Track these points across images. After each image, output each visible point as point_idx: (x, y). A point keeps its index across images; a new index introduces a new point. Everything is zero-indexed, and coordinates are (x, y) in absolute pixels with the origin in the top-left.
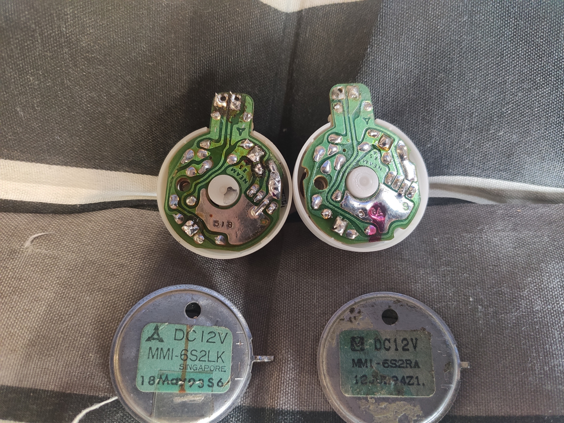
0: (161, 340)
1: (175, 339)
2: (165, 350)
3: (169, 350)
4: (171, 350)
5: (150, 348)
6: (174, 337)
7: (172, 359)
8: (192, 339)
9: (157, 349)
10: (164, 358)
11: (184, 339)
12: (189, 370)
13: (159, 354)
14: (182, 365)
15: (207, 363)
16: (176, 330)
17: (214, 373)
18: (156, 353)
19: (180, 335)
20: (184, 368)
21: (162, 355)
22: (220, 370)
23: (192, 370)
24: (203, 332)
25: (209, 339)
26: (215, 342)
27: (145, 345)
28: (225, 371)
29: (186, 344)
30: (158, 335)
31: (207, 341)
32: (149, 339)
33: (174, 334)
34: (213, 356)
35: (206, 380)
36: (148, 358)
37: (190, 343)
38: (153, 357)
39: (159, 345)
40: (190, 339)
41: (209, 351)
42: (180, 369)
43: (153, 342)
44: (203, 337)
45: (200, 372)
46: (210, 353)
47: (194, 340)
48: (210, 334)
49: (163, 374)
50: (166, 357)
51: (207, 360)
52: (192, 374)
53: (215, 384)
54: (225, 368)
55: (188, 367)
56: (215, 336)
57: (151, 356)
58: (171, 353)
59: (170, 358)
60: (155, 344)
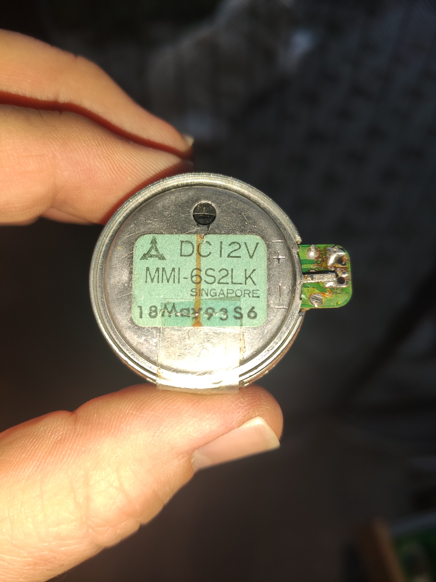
0: (162, 258)
1: (181, 255)
2: (169, 271)
3: (173, 269)
4: (177, 270)
5: (148, 269)
6: (180, 252)
7: (179, 282)
8: (206, 254)
9: (158, 269)
10: (168, 281)
11: (194, 255)
12: (204, 297)
13: (161, 276)
14: (194, 290)
15: (231, 286)
16: (182, 242)
17: (243, 299)
18: (156, 275)
19: (187, 249)
20: (198, 293)
21: (165, 277)
22: (251, 295)
23: (209, 297)
24: (221, 242)
25: (231, 252)
26: (240, 257)
27: (139, 265)
28: (258, 297)
29: (198, 262)
30: (157, 250)
31: (229, 256)
32: (144, 257)
33: (179, 247)
34: (239, 276)
35: (231, 309)
36: (146, 282)
37: (203, 259)
38: (152, 280)
39: (160, 264)
40: (202, 254)
41: (232, 270)
42: (192, 295)
43: (151, 260)
44: (223, 250)
45: (221, 299)
46: (234, 272)
47: (208, 255)
48: (233, 245)
49: (168, 303)
50: (171, 280)
51: (229, 281)
52: (209, 302)
53: (245, 316)
54: (258, 292)
55: (203, 292)
56: (239, 248)
57: (149, 280)
58: (177, 275)
59: (176, 281)
60: (153, 263)
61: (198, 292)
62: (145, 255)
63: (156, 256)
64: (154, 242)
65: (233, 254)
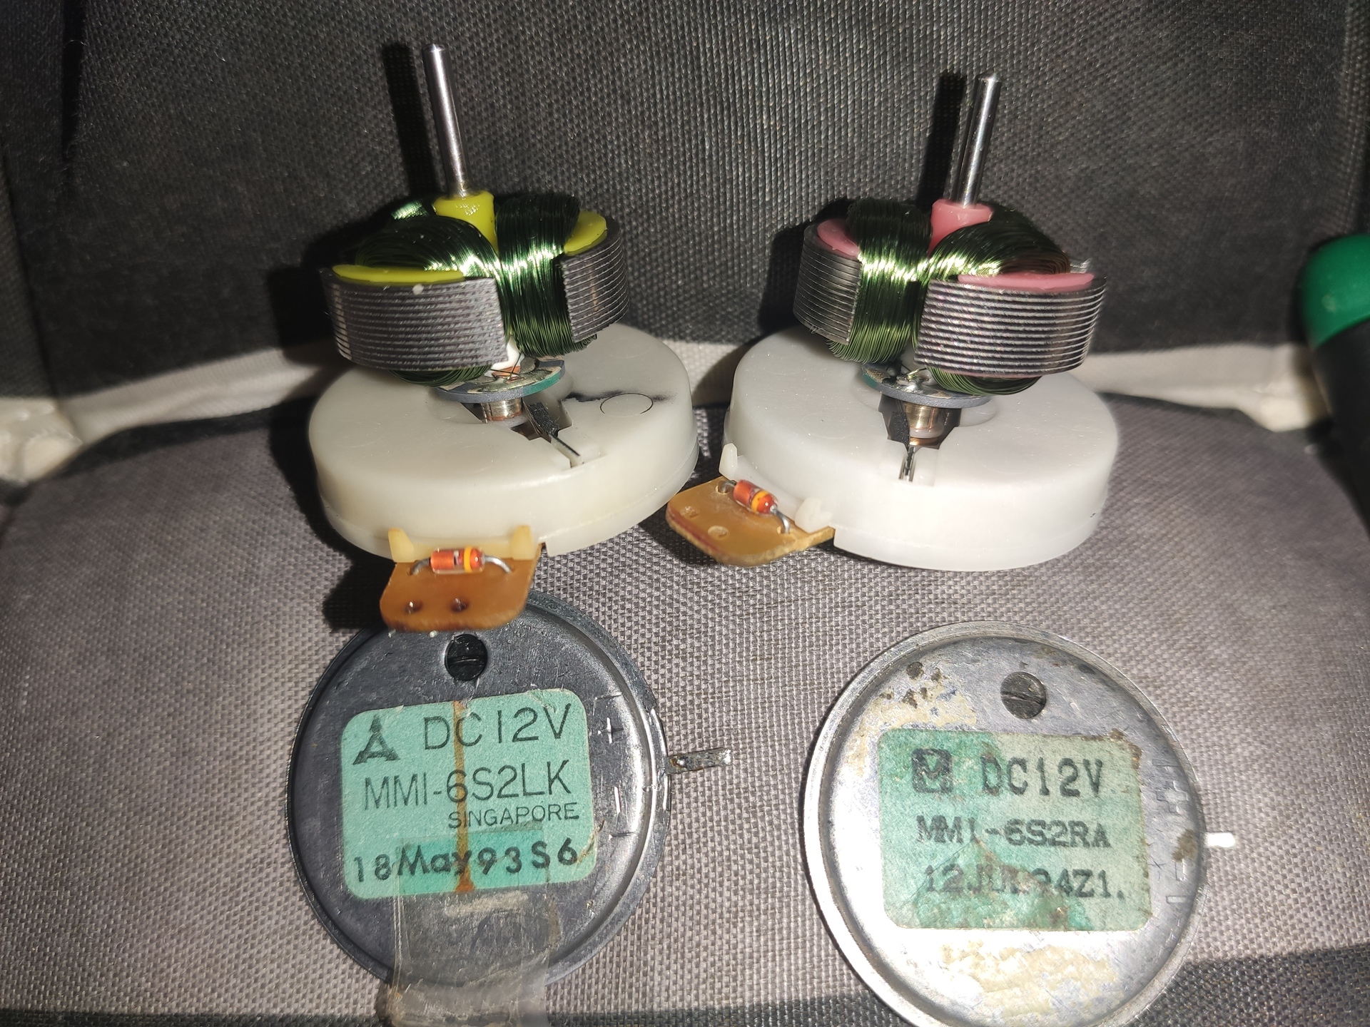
0: (391, 756)
1: (427, 748)
2: (405, 783)
3: (414, 778)
4: (420, 779)
5: (368, 782)
6: (423, 740)
7: (425, 803)
8: (473, 740)
9: (385, 781)
10: (406, 803)
11: (451, 744)
12: (474, 828)
13: (392, 792)
14: (455, 816)
15: (523, 801)
16: (427, 720)
17: (546, 824)
18: (384, 792)
19: (438, 733)
20: (462, 822)
21: (399, 796)
22: (562, 814)
23: (484, 826)
24: (500, 713)
25: (520, 730)
26: (536, 738)
27: (352, 777)
28: (577, 817)
29: (459, 757)
31: (515, 739)
32: (361, 758)
33: (423, 731)
34: (537, 779)
35: (525, 848)
36: (366, 808)
37: (467, 750)
38: (377, 802)
39: (389, 769)
40: (465, 740)
41: (523, 766)
42: (450, 826)
43: (373, 762)
44: (503, 728)
45: (506, 829)
46: (527, 770)
47: (477, 742)
48: (521, 715)
49: (408, 846)
50: (411, 800)
51: (519, 790)
52: (484, 838)
53: (554, 859)
54: (575, 807)
55: (472, 818)
56: (534, 720)
57: (371, 804)
58: (420, 787)
59: (421, 801)
60: (377, 769)
61: (462, 818)
62: (361, 754)
63: (381, 754)
64: (376, 727)
65: (522, 735)
